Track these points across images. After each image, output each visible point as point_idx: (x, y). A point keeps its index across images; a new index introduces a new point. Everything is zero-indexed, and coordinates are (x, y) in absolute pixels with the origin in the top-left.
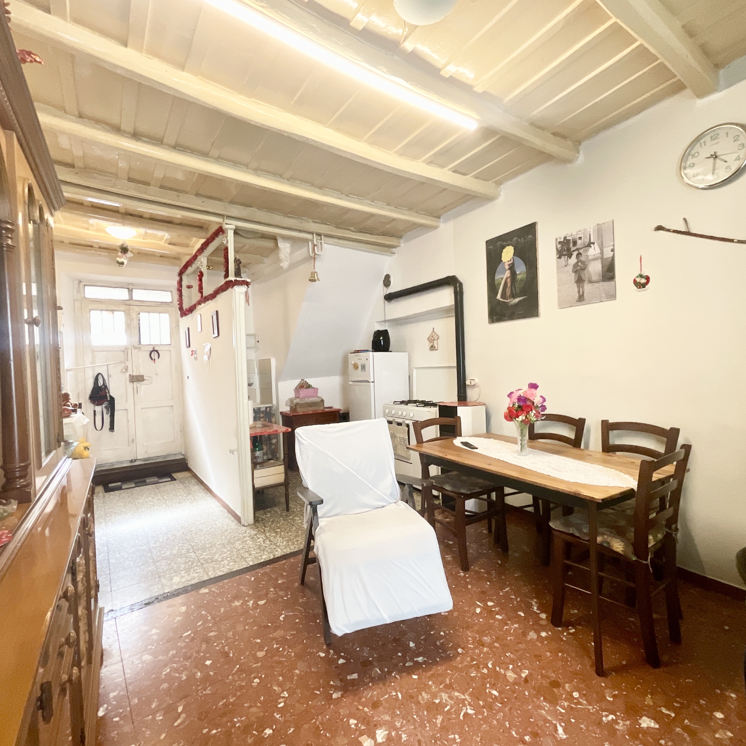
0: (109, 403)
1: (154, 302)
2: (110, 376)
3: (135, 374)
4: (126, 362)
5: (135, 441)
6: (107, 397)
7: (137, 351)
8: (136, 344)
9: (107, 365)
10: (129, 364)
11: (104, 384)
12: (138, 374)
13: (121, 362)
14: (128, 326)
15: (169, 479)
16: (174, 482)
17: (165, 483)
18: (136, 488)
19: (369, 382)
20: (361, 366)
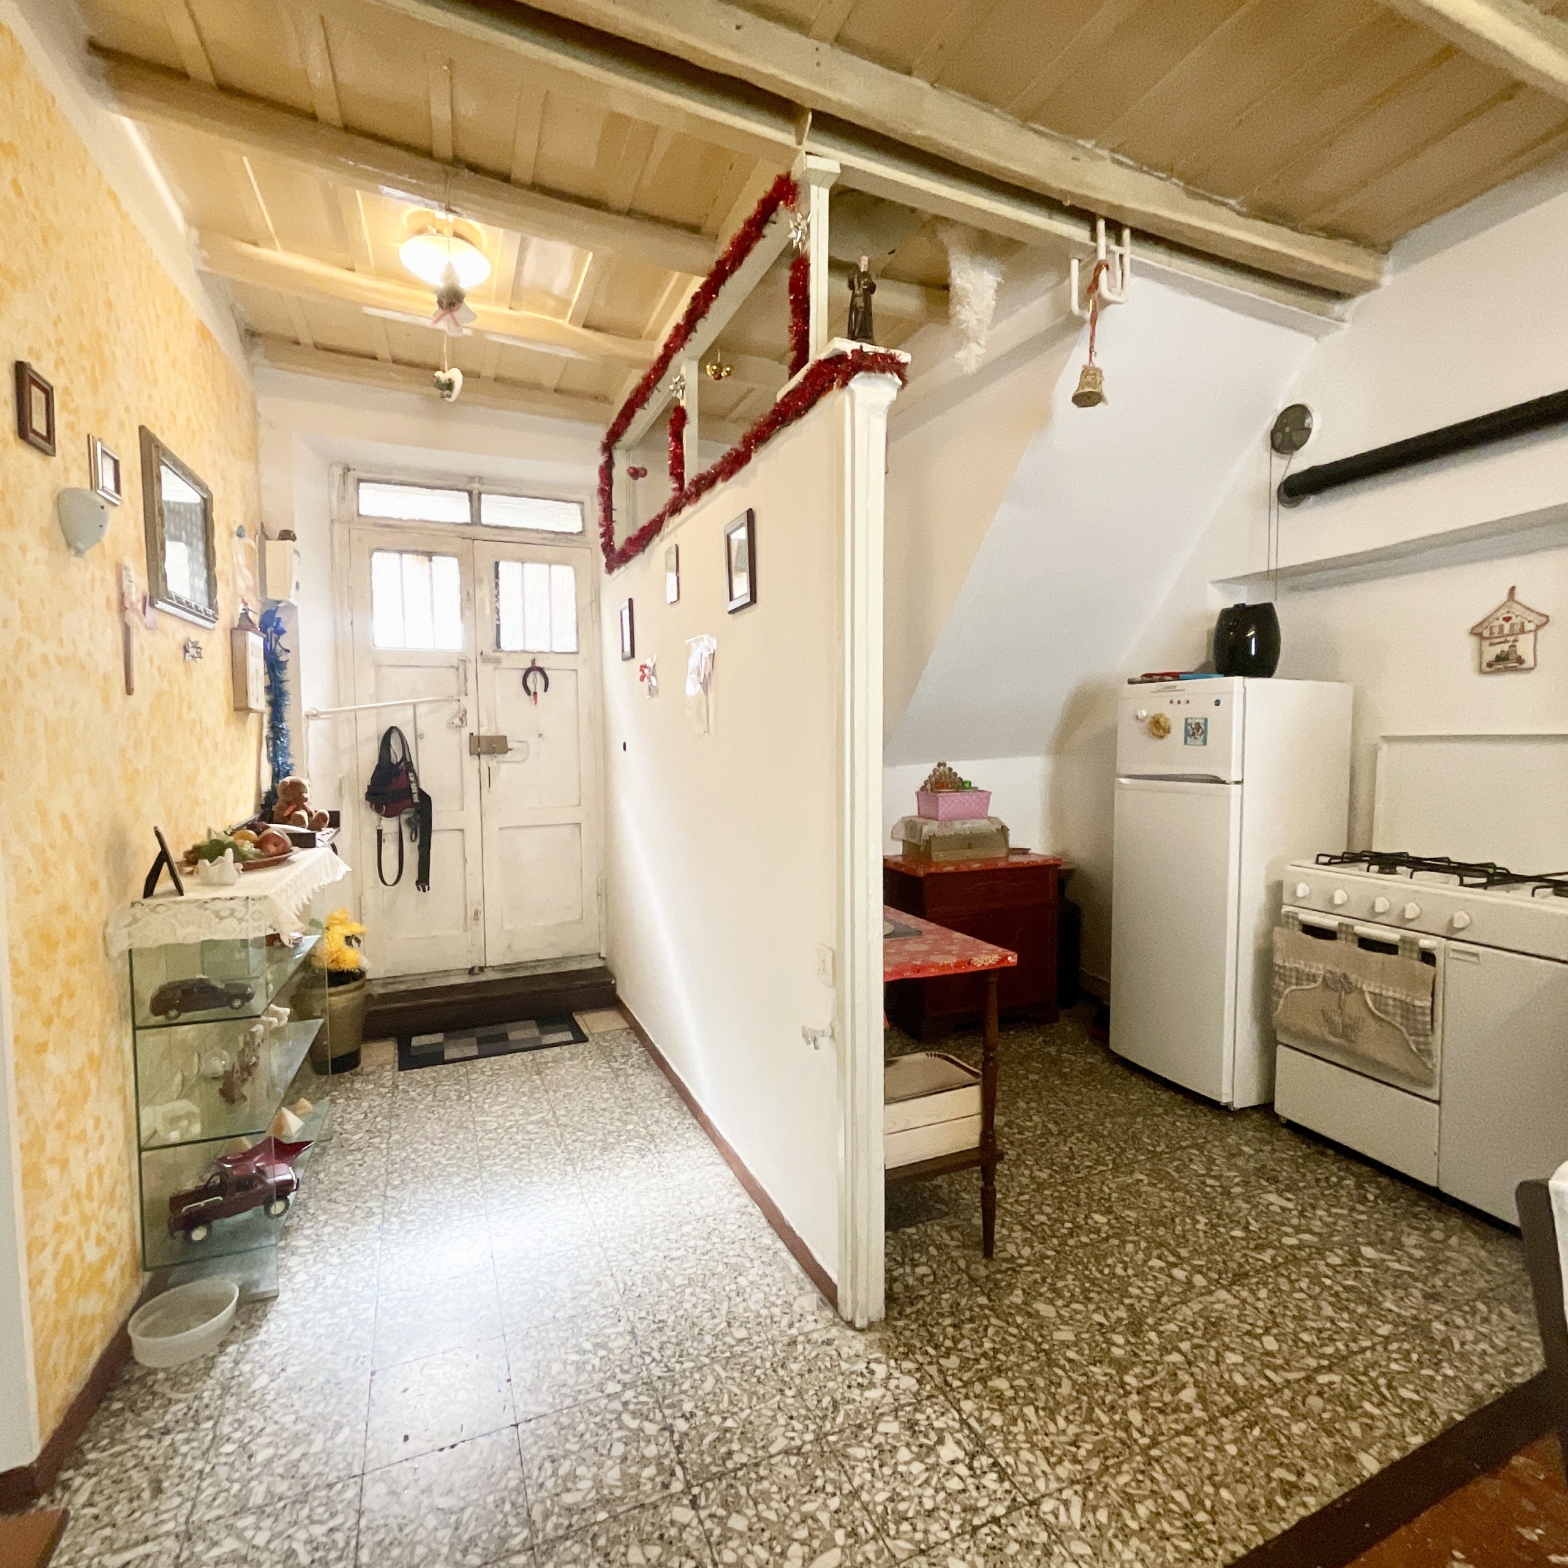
0: (418, 812)
1: (537, 531)
2: (422, 736)
3: (484, 732)
4: (462, 698)
5: (481, 916)
6: (411, 794)
7: (489, 667)
8: (489, 650)
9: (414, 705)
10: (469, 703)
11: (404, 758)
12: (492, 733)
13: (448, 700)
14: (468, 599)
15: (568, 1036)
16: (581, 1046)
17: (557, 1049)
18: (481, 1063)
19: (1224, 782)
20: (1187, 724)
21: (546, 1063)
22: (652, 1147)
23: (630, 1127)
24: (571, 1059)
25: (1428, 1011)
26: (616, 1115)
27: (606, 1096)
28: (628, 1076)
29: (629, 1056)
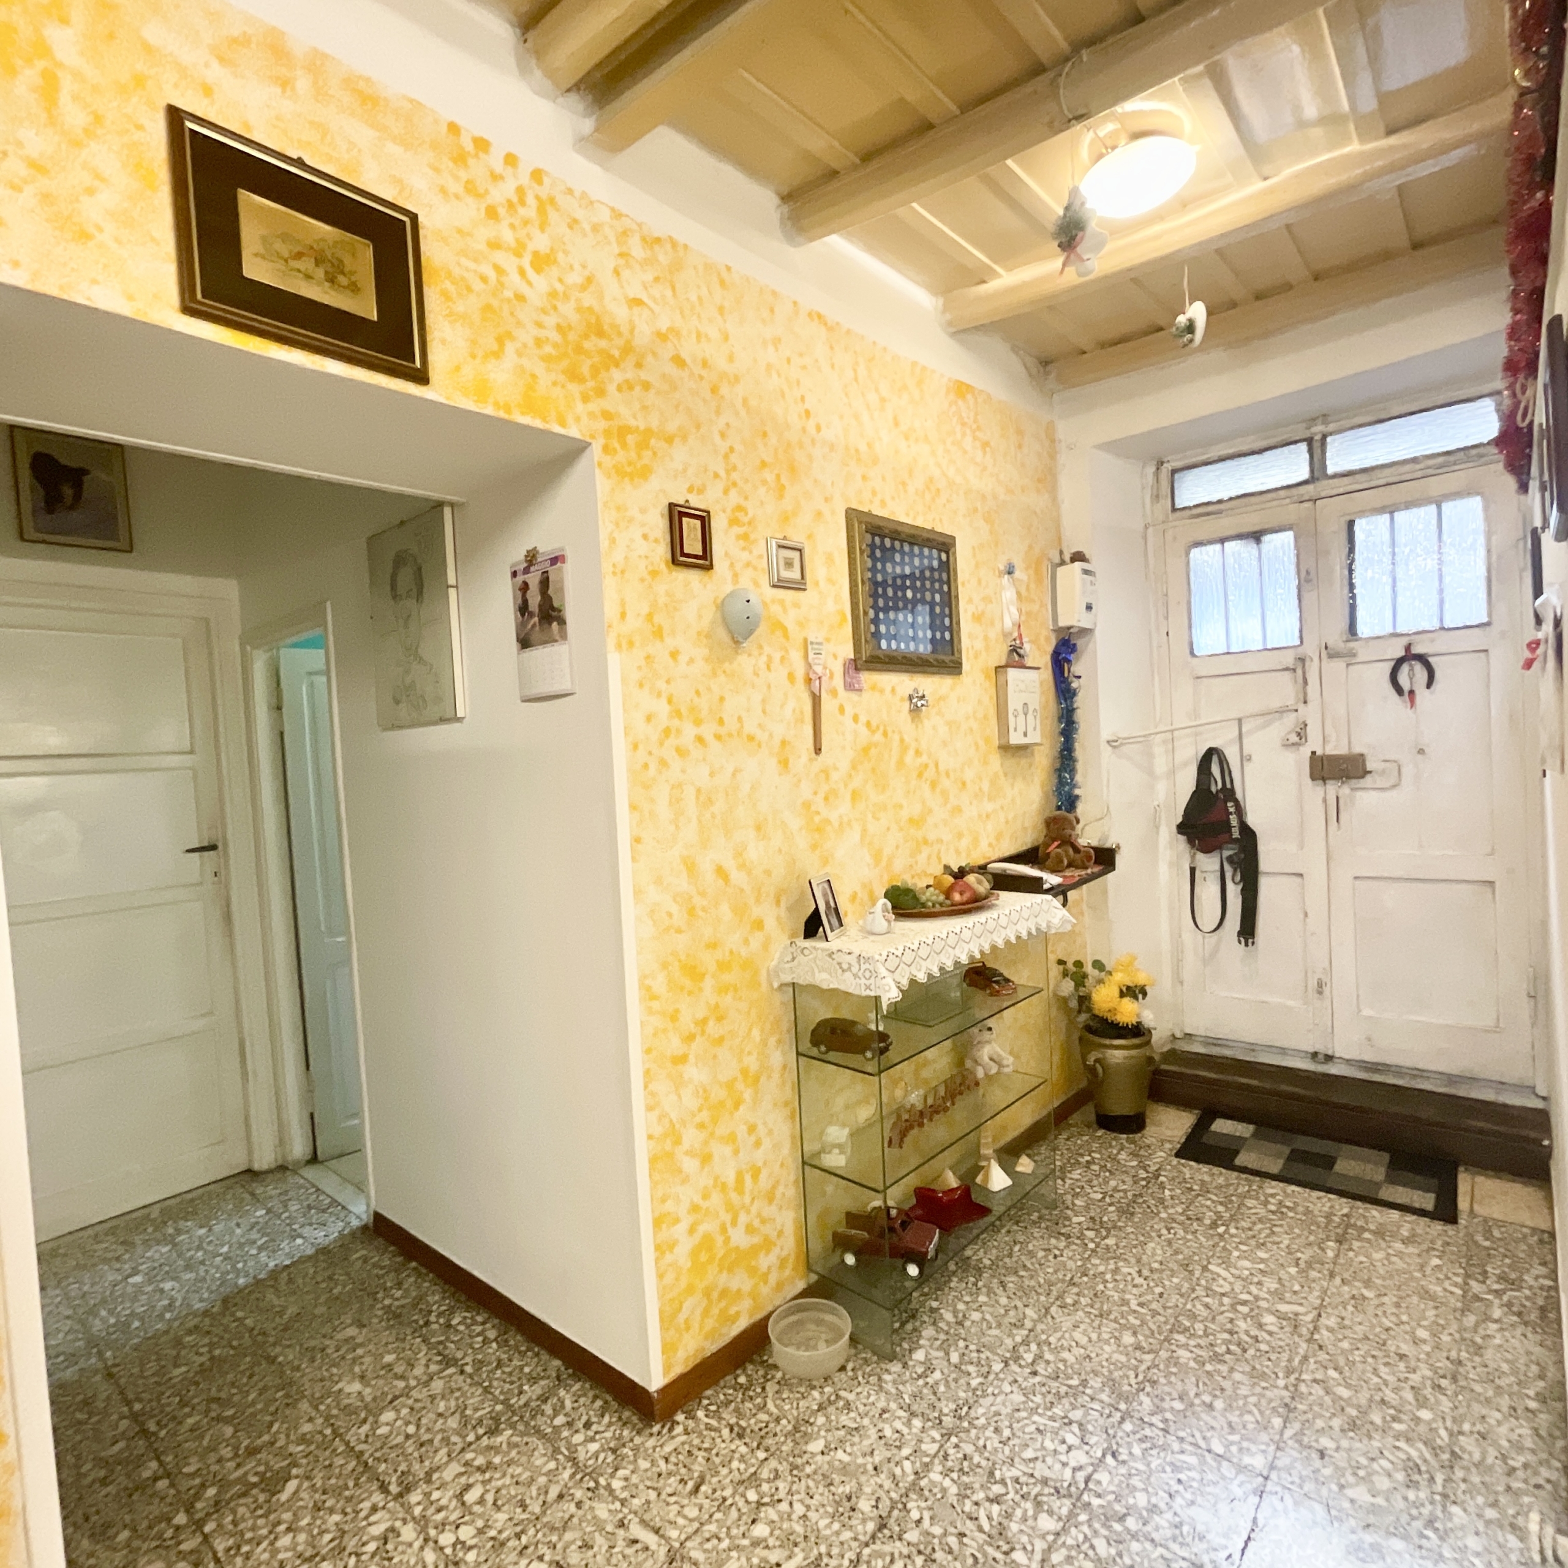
0: (1243, 849)
1: (1414, 460)
2: (1248, 758)
3: (1331, 750)
4: (1301, 707)
5: (1327, 990)
7: (1339, 664)
8: (1338, 640)
9: (1239, 721)
10: (1311, 714)
11: (1225, 784)
12: (1345, 751)
13: (1282, 711)
15: (1428, 1201)
16: (1438, 1227)
17: (1395, 1215)
18: (1273, 1188)
21: (1363, 1229)
22: (1439, 1478)
23: (1425, 1414)
24: (1405, 1241)
26: (1415, 1378)
27: (1422, 1334)
28: (1487, 1318)
29: (1516, 1284)
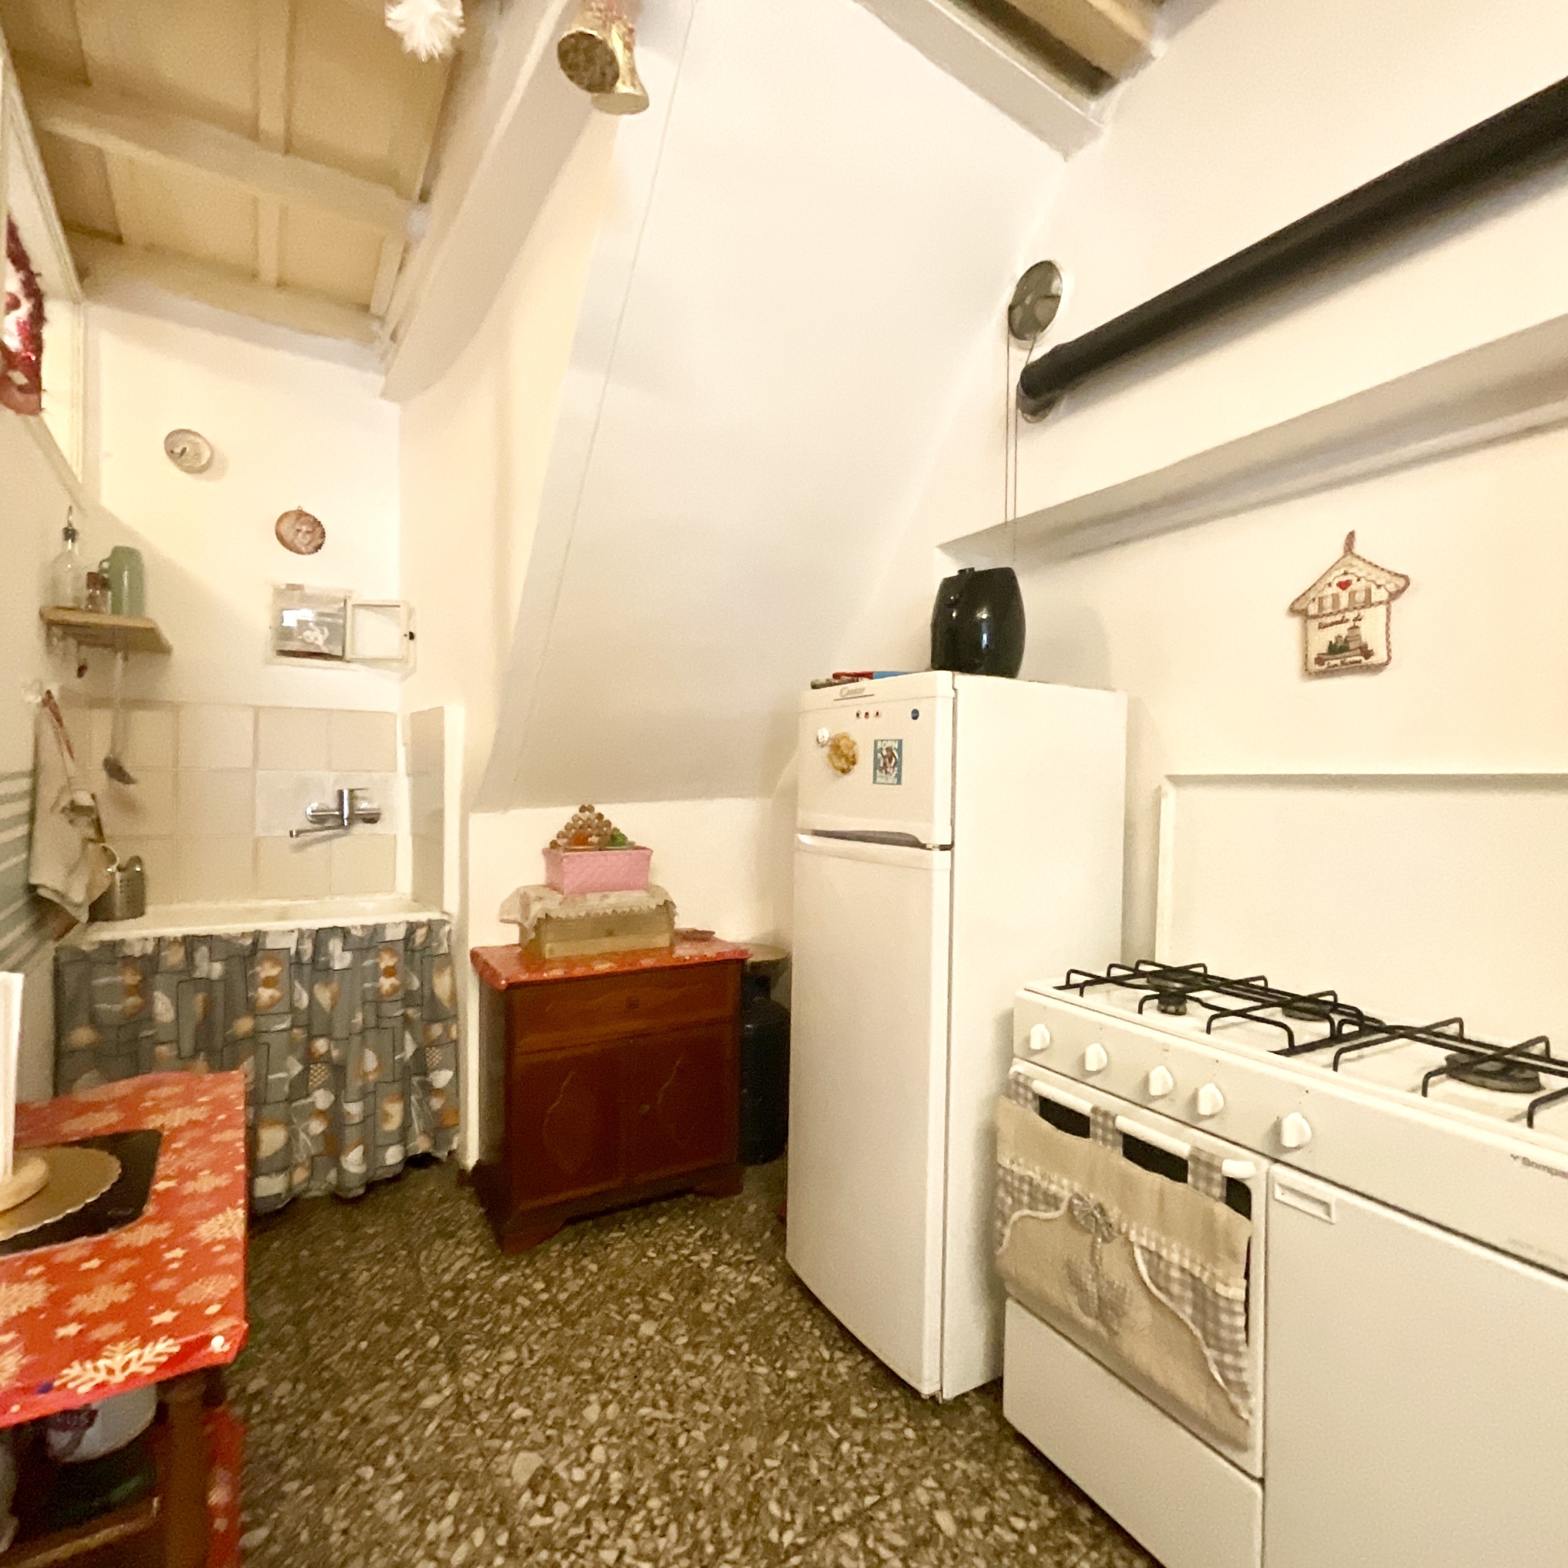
19: (923, 847)
20: (876, 751)
25: (1240, 1308)
